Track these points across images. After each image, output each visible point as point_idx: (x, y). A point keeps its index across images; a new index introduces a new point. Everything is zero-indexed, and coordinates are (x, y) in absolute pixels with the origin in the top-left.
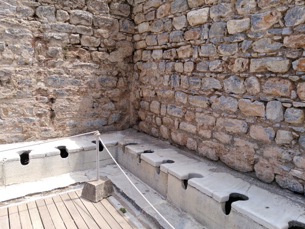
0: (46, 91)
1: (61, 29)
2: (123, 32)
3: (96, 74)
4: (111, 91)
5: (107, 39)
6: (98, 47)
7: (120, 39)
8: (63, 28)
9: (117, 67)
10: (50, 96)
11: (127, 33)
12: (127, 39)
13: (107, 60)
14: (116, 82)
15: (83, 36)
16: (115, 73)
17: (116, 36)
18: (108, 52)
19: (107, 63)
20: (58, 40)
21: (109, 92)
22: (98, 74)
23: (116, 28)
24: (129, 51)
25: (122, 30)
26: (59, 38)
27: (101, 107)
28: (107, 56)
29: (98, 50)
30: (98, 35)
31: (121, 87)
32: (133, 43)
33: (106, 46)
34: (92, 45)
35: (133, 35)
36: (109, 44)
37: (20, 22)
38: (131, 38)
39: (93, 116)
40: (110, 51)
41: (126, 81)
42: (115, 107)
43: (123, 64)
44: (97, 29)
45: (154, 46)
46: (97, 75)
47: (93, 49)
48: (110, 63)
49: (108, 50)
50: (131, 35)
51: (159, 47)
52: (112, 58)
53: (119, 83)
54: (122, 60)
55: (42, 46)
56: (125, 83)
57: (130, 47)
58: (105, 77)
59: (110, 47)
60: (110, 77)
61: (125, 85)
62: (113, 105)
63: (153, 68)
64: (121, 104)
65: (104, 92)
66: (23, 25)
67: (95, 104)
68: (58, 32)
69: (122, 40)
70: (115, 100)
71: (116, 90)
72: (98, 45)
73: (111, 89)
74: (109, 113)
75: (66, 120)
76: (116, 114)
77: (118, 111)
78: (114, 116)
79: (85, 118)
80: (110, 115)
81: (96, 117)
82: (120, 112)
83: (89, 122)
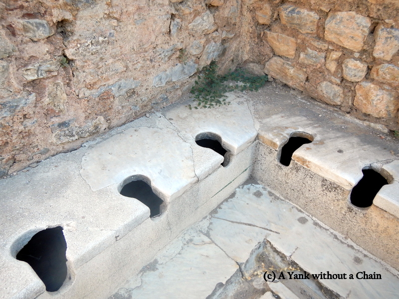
10: (54, 12)
27: (187, 29)
39: (170, 58)
42: (215, 23)
62: (211, 19)
64: (226, 13)
75: (111, 82)
76: (215, 42)
77: (220, 32)
78: (211, 47)
79: (154, 67)
80: (204, 47)
81: (177, 58)
82: (224, 35)
83: (163, 75)
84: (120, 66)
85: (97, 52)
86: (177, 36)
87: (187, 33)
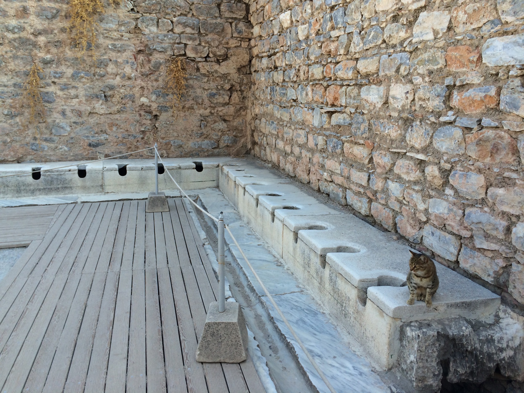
0: (150, 107)
1: (164, 40)
2: (238, 37)
3: (204, 89)
4: (223, 108)
5: (217, 47)
6: (206, 58)
7: (233, 46)
8: (165, 39)
9: (229, 80)
10: (154, 112)
11: (243, 38)
12: (243, 46)
13: (216, 71)
14: (227, 98)
15: (188, 46)
16: (227, 86)
17: (227, 43)
18: (218, 62)
19: (216, 75)
20: (160, 52)
21: (220, 109)
22: (206, 88)
23: (227, 34)
24: (245, 60)
25: (235, 35)
26: (161, 50)
27: (210, 126)
28: (216, 67)
29: (206, 61)
30: (205, 43)
31: (234, 103)
32: (250, 49)
33: (215, 55)
34: (199, 55)
35: (250, 40)
36: (219, 53)
37: (122, 36)
38: (247, 43)
39: (200, 137)
40: (221, 61)
41: (240, 96)
42: (228, 127)
43: (237, 75)
44: (204, 36)
45: (263, 52)
46: (206, 90)
47: (199, 59)
48: (221, 75)
49: (218, 60)
50: (247, 40)
51: (265, 54)
52: (223, 68)
53: (232, 98)
54: (235, 71)
55: (145, 59)
56: (239, 98)
57: (246, 55)
58: (214, 91)
59: (220, 56)
60: (221, 92)
61: (240, 101)
62: (225, 125)
63: (262, 79)
64: (235, 124)
65: (214, 109)
66: (125, 39)
67: (202, 122)
68: (161, 43)
69: (235, 47)
70: (227, 118)
71: (228, 108)
72: (206, 55)
73: (223, 106)
74: (220, 134)
75: (171, 139)
76: (229, 136)
77: (232, 132)
78: (226, 137)
79: (192, 138)
80: (221, 137)
81: (204, 138)
82: (234, 134)
83: (196, 143)
84: (175, 134)
85: (166, 127)
86: (205, 129)
87: (210, 128)
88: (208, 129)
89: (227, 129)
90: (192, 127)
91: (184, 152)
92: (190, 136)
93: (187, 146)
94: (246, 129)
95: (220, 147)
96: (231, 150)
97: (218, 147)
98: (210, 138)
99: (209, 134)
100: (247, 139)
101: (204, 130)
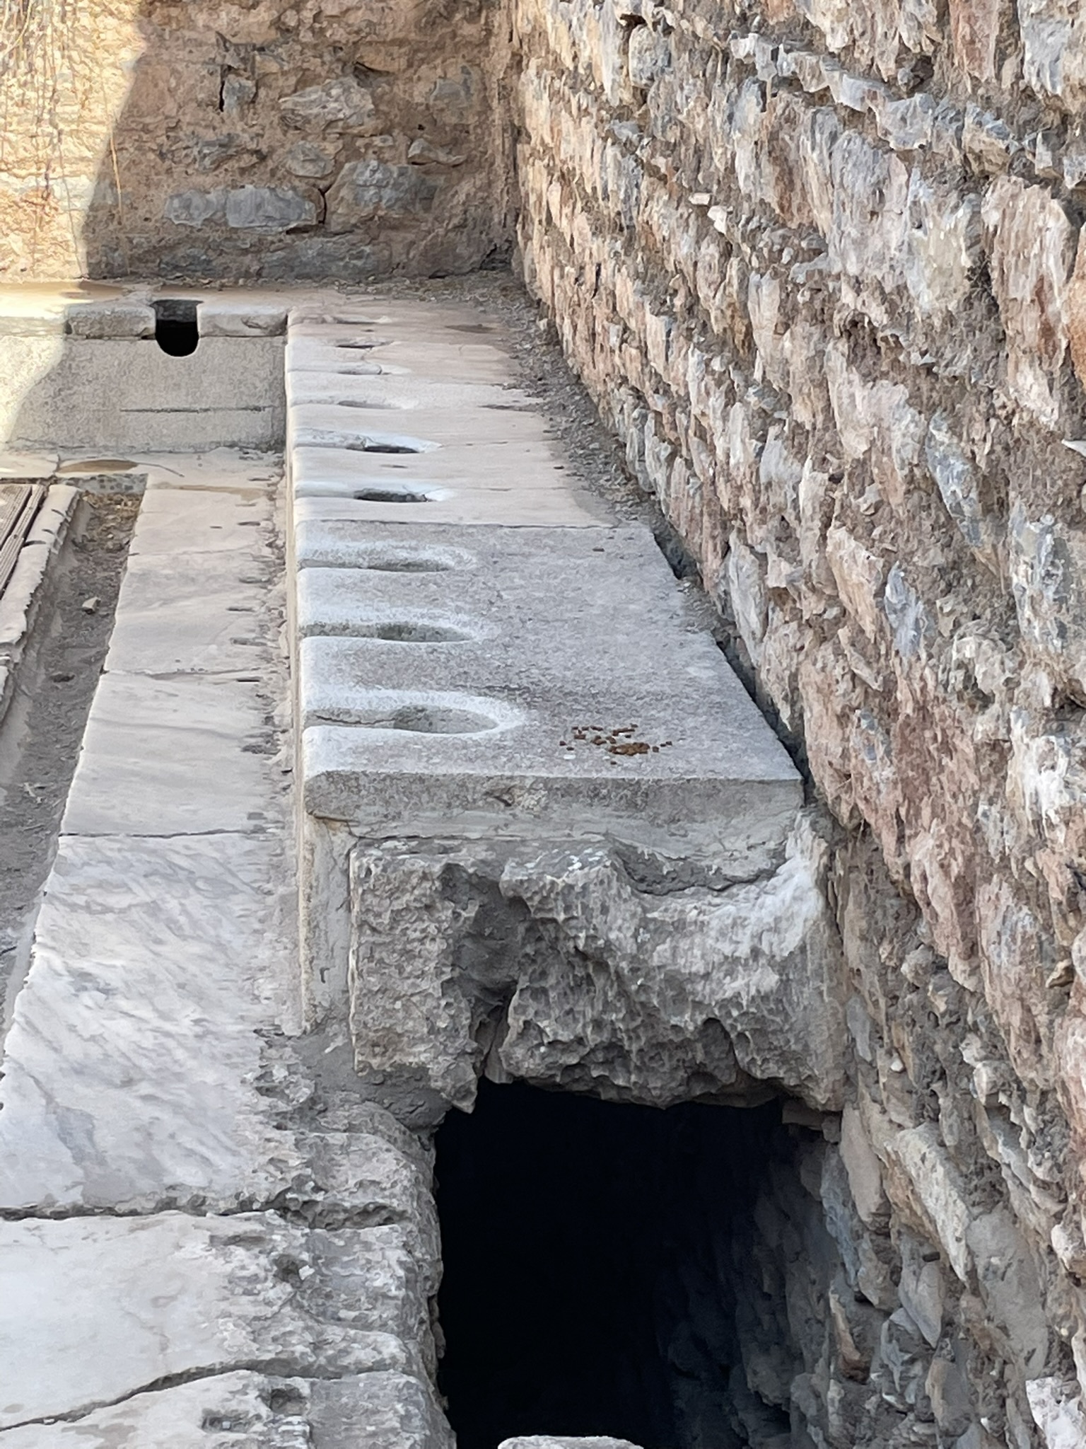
27: (275, 107)
39: (217, 164)
62: (362, 99)
65: (297, 8)
67: (232, 80)
70: (374, 59)
74: (331, 148)
76: (382, 161)
77: (402, 140)
78: (366, 171)
79: (169, 171)
80: (339, 166)
81: (243, 171)
82: (415, 150)
83: (197, 201)
86: (242, 117)
87: (275, 117)
88: (265, 117)
89: (370, 124)
90: (171, 107)
91: (125, 250)
92: (162, 156)
93: (142, 212)
94: (484, 123)
95: (335, 223)
96: (398, 248)
97: (321, 225)
98: (273, 173)
99: (272, 150)
100: (490, 184)
101: (240, 126)
